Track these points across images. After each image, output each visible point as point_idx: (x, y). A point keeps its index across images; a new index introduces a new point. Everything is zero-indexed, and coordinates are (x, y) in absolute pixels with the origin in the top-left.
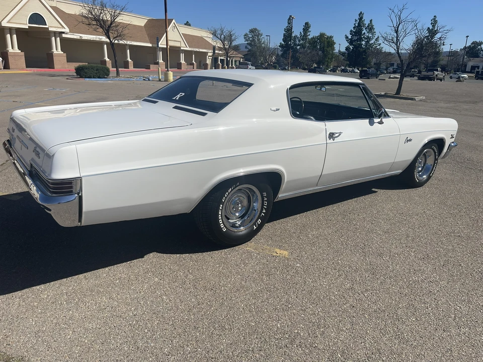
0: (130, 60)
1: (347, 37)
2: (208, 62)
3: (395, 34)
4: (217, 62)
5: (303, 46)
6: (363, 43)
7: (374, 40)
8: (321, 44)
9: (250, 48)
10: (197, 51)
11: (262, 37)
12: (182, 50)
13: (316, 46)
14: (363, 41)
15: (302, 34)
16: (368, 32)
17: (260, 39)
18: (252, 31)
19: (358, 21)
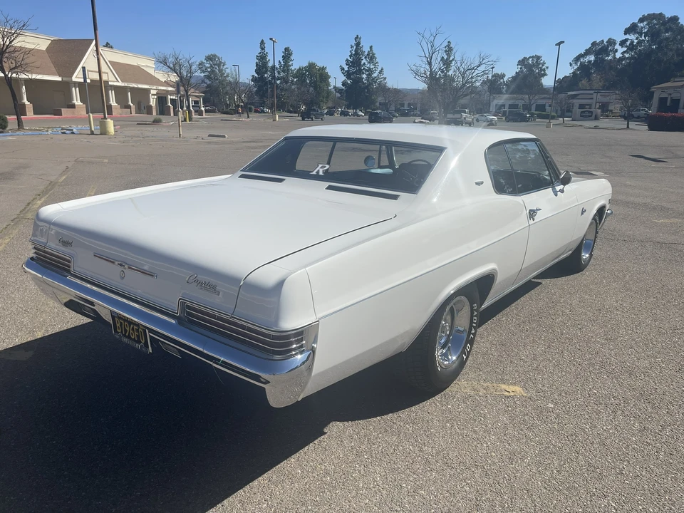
0: (27, 103)
1: (342, 69)
2: (151, 104)
3: (428, 67)
4: (166, 103)
5: (285, 80)
6: (364, 76)
7: (377, 72)
8: (311, 78)
9: (209, 82)
10: (133, 88)
11: (225, 67)
12: (111, 86)
13: (305, 81)
14: (363, 73)
15: (282, 63)
16: (369, 63)
17: (222, 70)
18: (209, 58)
19: (355, 47)
